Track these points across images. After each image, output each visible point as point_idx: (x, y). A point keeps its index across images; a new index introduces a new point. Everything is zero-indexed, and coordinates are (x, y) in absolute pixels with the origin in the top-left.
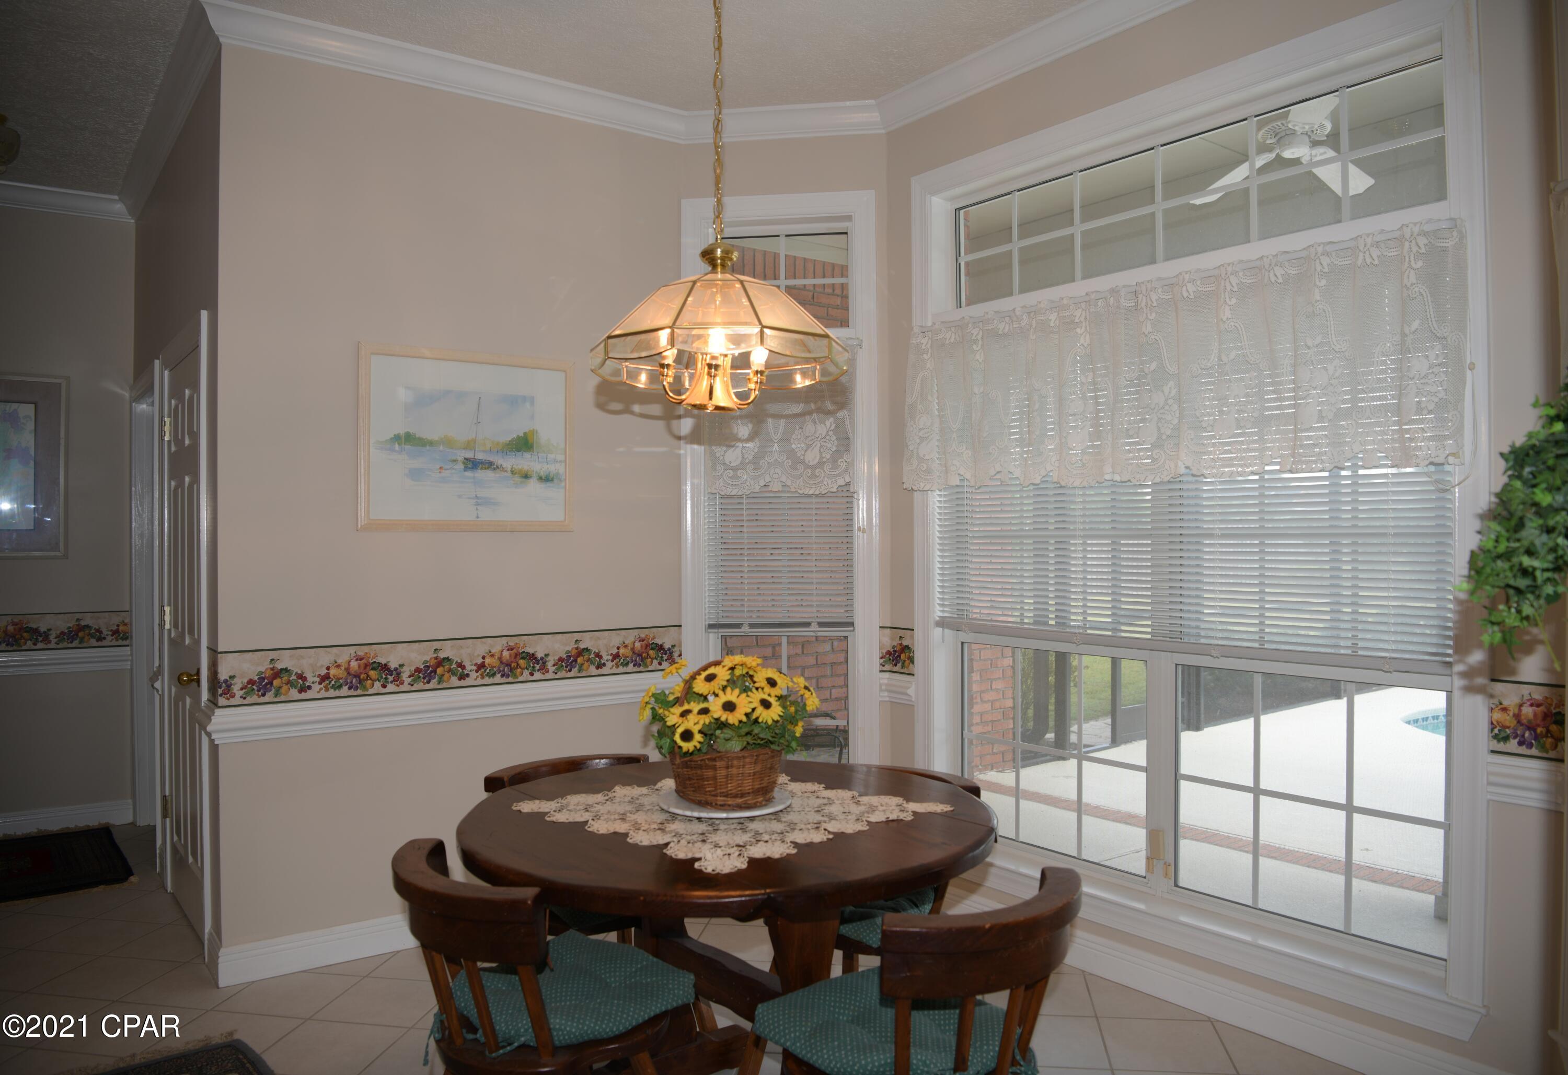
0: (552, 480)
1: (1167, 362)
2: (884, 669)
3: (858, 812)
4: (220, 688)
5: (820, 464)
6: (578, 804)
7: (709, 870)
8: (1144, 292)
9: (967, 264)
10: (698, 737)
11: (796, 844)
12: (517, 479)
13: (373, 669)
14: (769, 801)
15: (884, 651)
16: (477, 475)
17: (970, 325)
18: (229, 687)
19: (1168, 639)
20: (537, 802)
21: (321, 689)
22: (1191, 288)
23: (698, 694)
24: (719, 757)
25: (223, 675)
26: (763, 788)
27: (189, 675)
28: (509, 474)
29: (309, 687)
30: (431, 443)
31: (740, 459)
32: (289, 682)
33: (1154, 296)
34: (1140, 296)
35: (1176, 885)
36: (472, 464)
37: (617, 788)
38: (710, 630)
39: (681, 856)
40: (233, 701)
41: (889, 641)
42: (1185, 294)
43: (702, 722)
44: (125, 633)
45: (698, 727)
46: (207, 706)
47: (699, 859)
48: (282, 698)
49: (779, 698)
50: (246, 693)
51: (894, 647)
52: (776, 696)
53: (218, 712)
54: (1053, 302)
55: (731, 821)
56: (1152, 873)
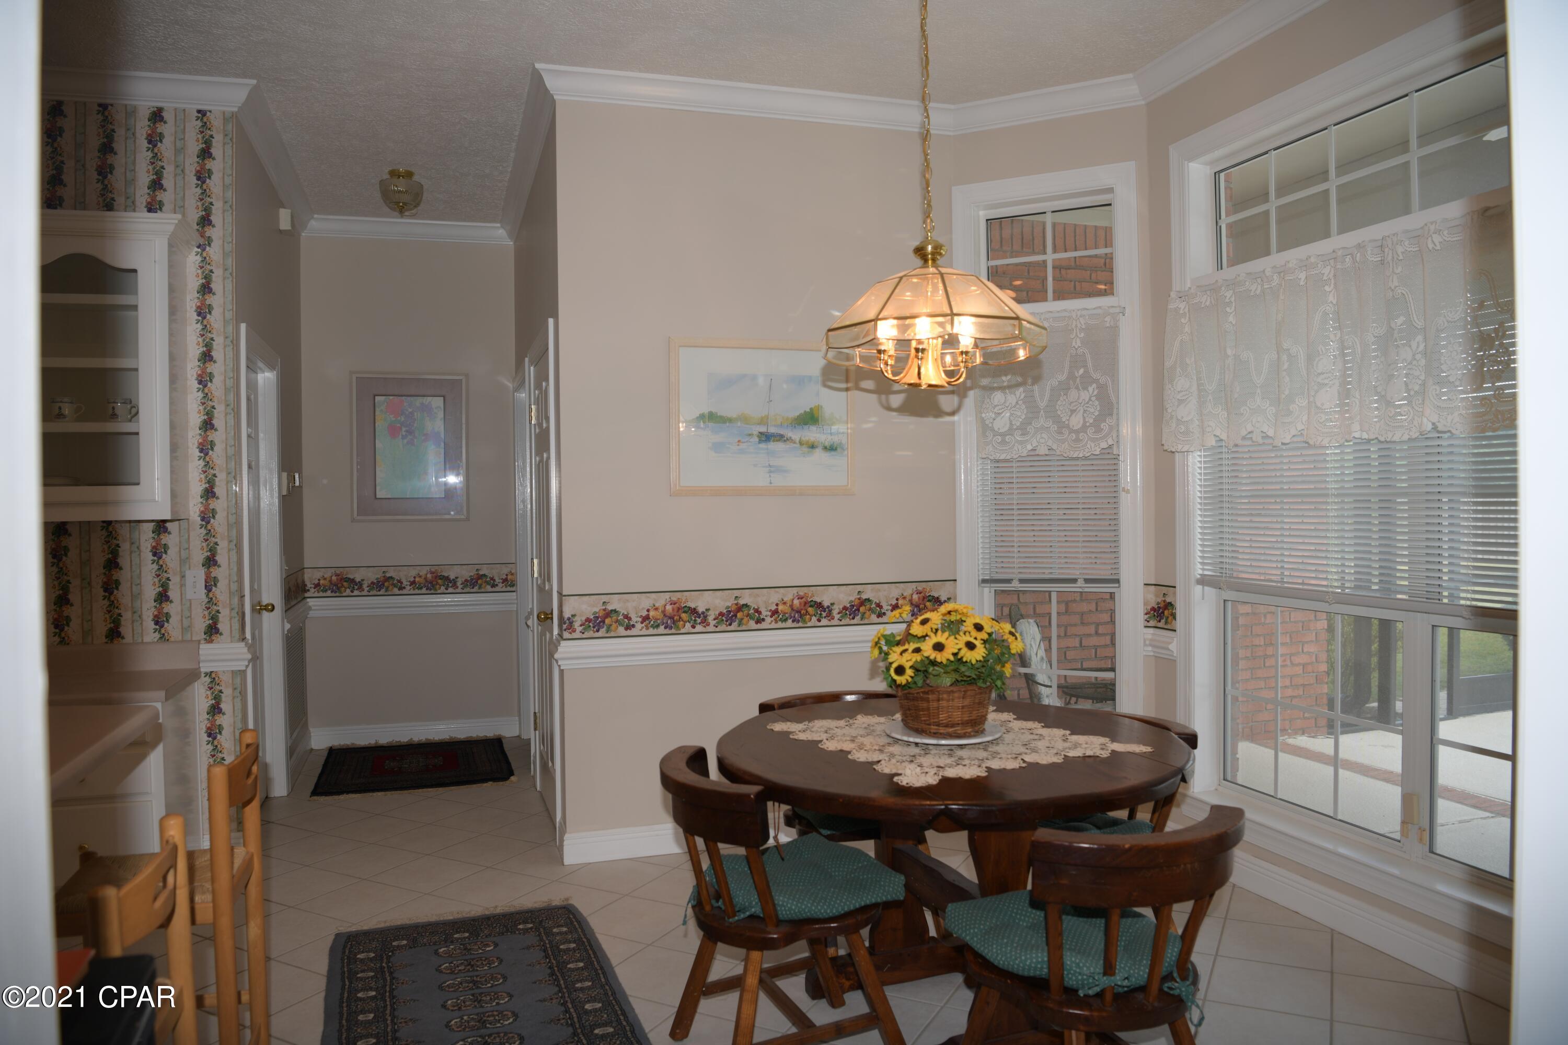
0: (836, 449)
1: (1415, 316)
2: (1149, 624)
3: (1061, 748)
4: (565, 623)
5: (1084, 428)
6: (821, 727)
7: (904, 783)
8: (1390, 246)
9: (1229, 226)
10: (909, 672)
11: (989, 769)
12: (805, 449)
13: (684, 612)
14: (980, 732)
15: (1149, 608)
16: (769, 447)
17: (1223, 288)
18: (571, 623)
19: (1425, 600)
20: (789, 723)
21: (642, 628)
22: (1437, 239)
23: (913, 635)
24: (931, 691)
25: (567, 614)
26: (972, 720)
27: (546, 614)
28: (798, 445)
29: (633, 626)
30: (730, 420)
31: (1008, 425)
32: (617, 621)
33: (1400, 249)
34: (1386, 250)
35: (1431, 851)
36: (766, 437)
37: (859, 717)
38: (983, 585)
39: (887, 771)
40: (574, 635)
41: (1153, 599)
42: (1431, 246)
43: (914, 660)
44: (512, 581)
45: (910, 664)
46: (557, 639)
47: (900, 775)
48: (612, 634)
49: (985, 642)
50: (584, 629)
51: (1158, 603)
52: (982, 640)
53: (563, 643)
54: (1301, 261)
55: (943, 748)
56: (1407, 837)
